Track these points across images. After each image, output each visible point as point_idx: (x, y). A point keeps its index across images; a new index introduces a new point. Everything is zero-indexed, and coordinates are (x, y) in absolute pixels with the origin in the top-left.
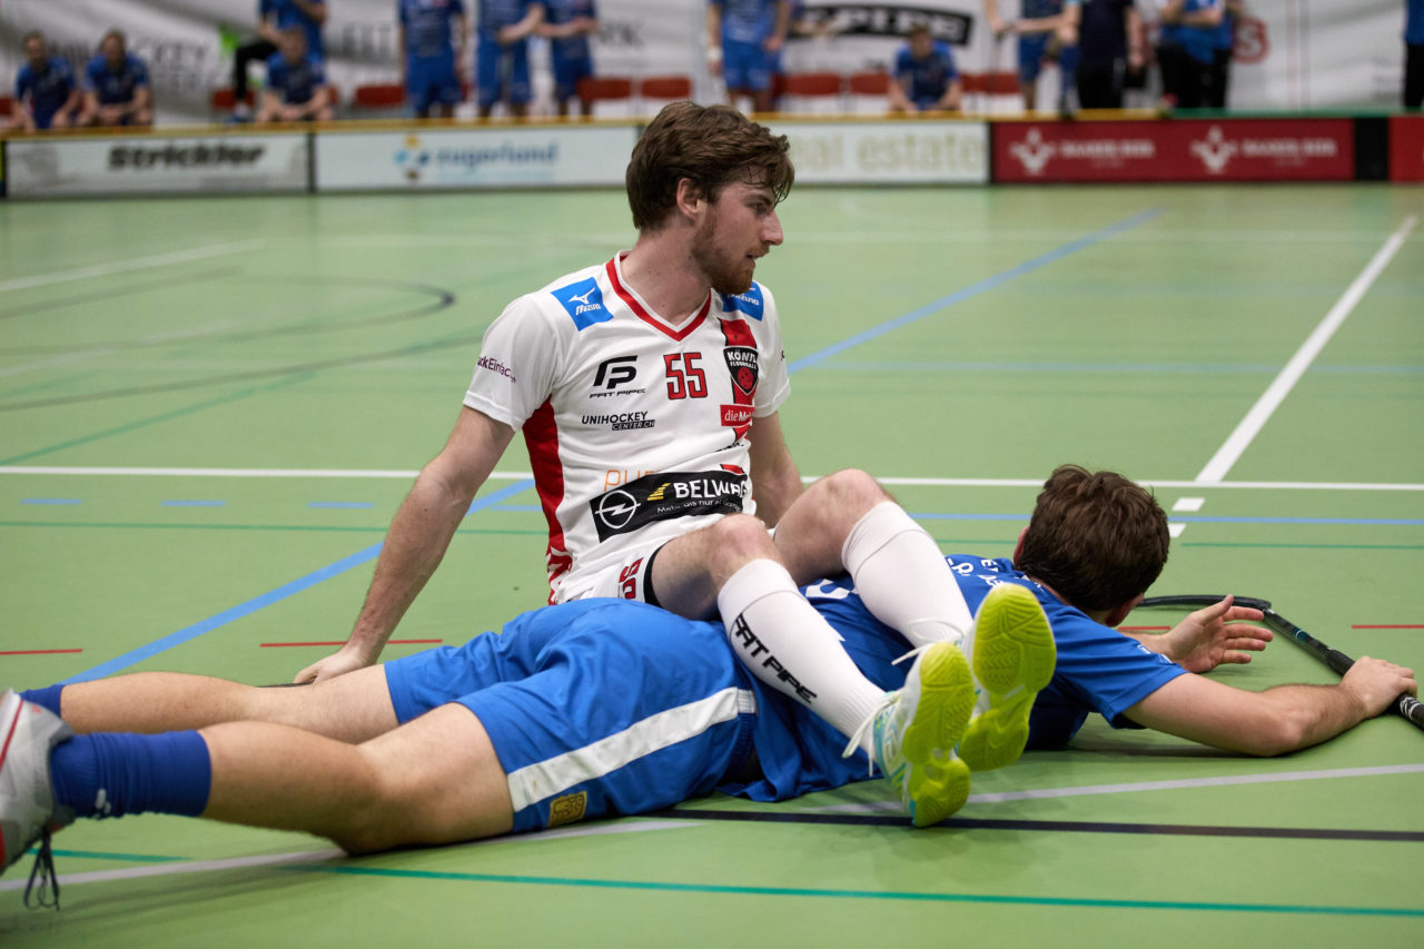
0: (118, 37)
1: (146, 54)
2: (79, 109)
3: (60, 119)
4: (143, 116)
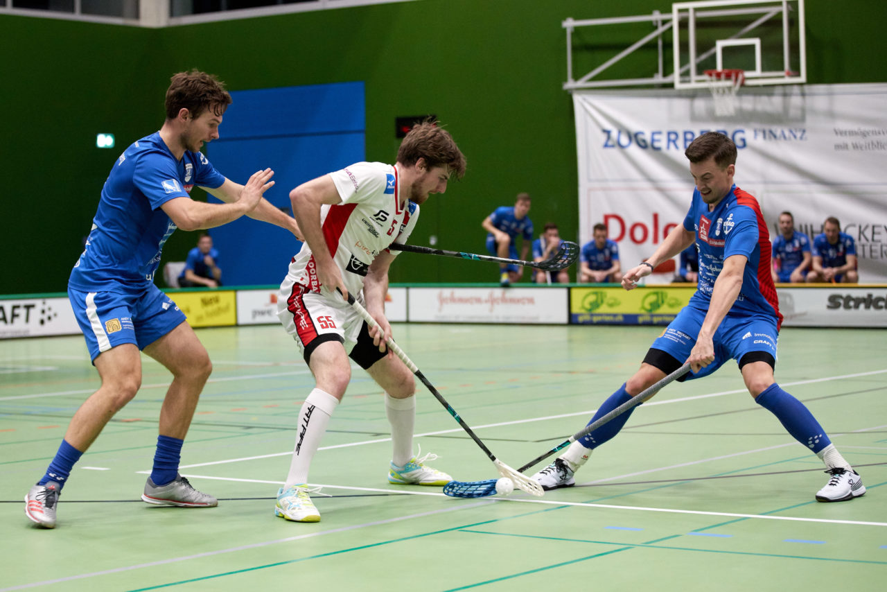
0: (834, 222)
1: (853, 232)
2: (809, 268)
3: (796, 274)
4: (851, 274)
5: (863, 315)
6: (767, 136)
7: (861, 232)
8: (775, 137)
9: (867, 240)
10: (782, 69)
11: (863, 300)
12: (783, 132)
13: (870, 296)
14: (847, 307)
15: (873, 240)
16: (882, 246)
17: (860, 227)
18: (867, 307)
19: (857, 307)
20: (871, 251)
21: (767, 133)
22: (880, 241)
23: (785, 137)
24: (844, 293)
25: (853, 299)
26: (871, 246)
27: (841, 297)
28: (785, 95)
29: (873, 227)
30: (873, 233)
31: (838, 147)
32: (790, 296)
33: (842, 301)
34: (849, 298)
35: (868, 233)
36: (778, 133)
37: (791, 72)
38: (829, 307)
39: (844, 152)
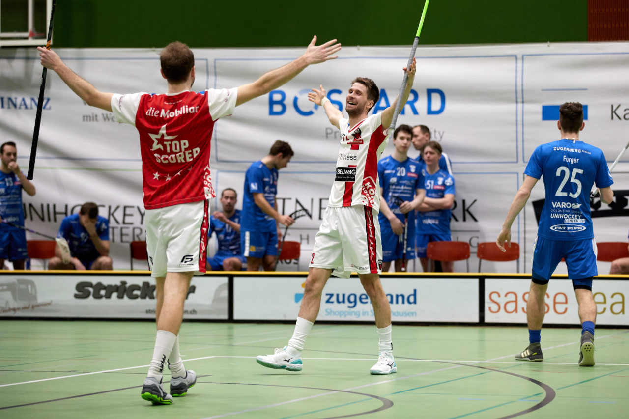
5: (115, 305)
6: (6, 105)
7: (110, 214)
8: (15, 105)
9: (118, 222)
10: (25, 30)
11: (116, 289)
12: (23, 100)
13: (124, 283)
14: (97, 296)
15: (124, 223)
16: (134, 229)
17: (110, 208)
18: (120, 297)
19: (108, 296)
20: (122, 235)
21: (6, 100)
22: (132, 224)
23: (26, 107)
24: (94, 280)
25: (105, 288)
26: (122, 229)
27: (90, 285)
28: (27, 59)
29: (125, 208)
30: (125, 215)
31: (86, 118)
32: (32, 283)
33: (91, 290)
34: (100, 286)
35: (119, 215)
36: (19, 101)
37: (35, 33)
38: (76, 296)
39: (93, 124)
